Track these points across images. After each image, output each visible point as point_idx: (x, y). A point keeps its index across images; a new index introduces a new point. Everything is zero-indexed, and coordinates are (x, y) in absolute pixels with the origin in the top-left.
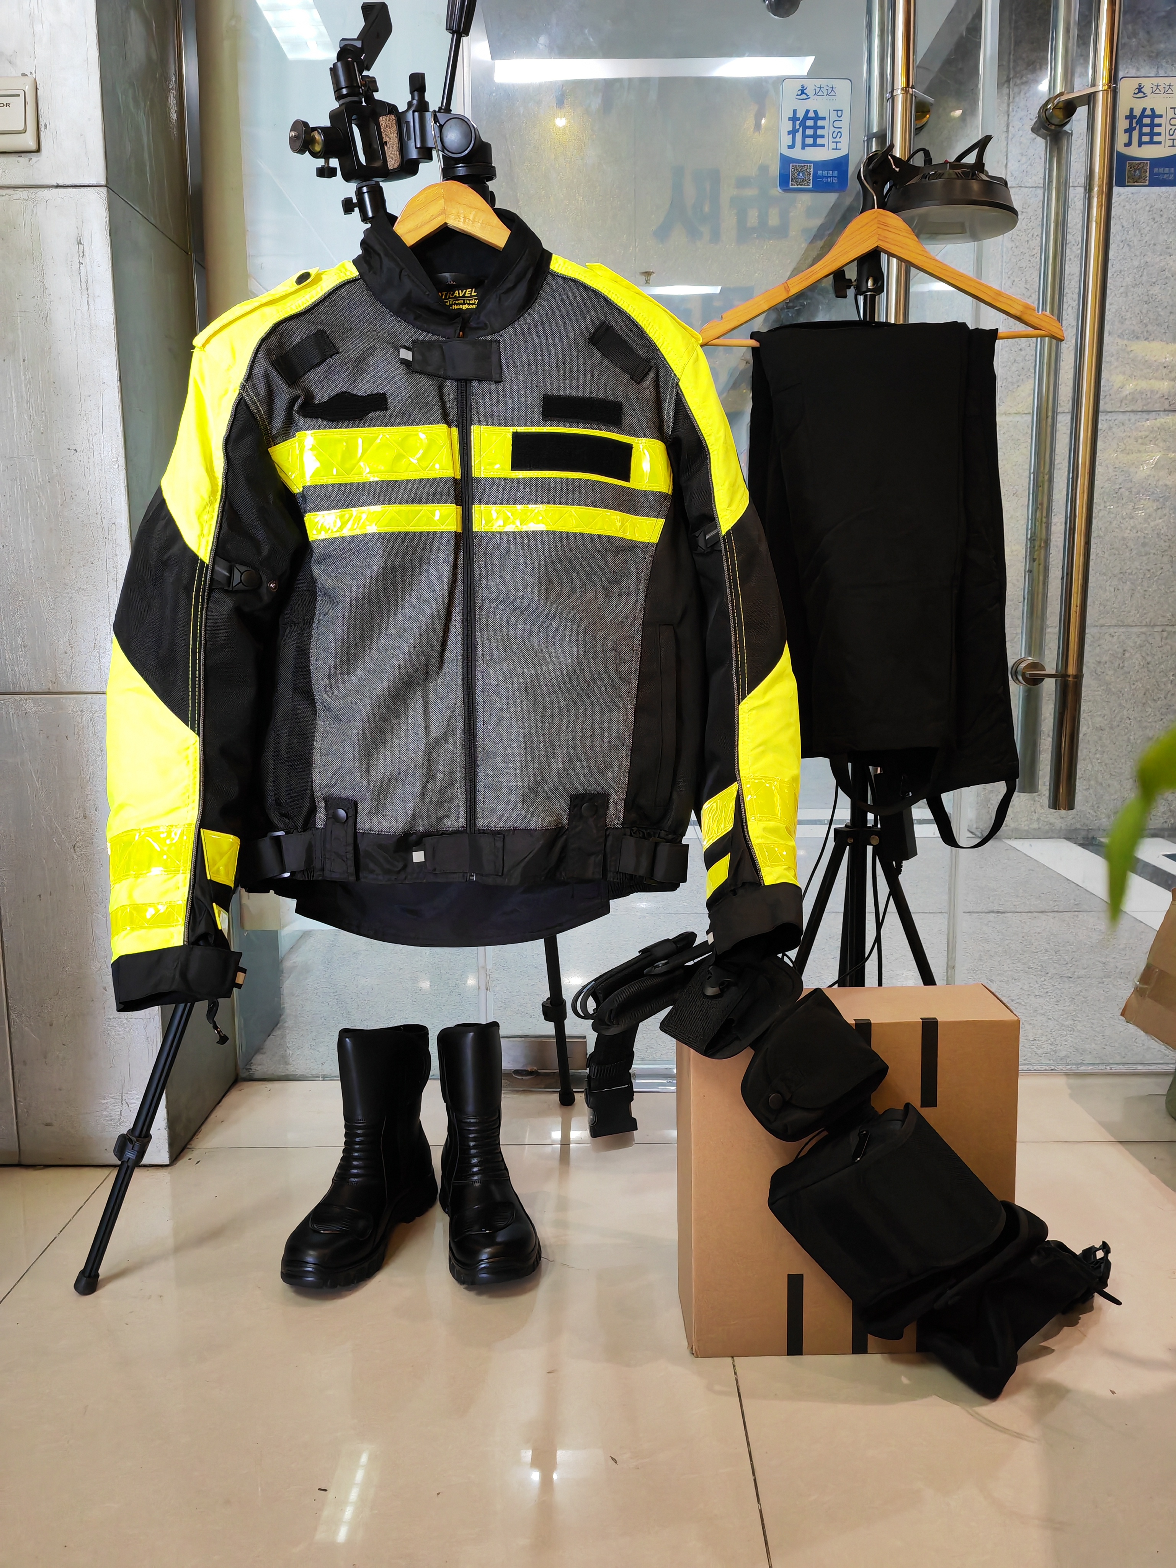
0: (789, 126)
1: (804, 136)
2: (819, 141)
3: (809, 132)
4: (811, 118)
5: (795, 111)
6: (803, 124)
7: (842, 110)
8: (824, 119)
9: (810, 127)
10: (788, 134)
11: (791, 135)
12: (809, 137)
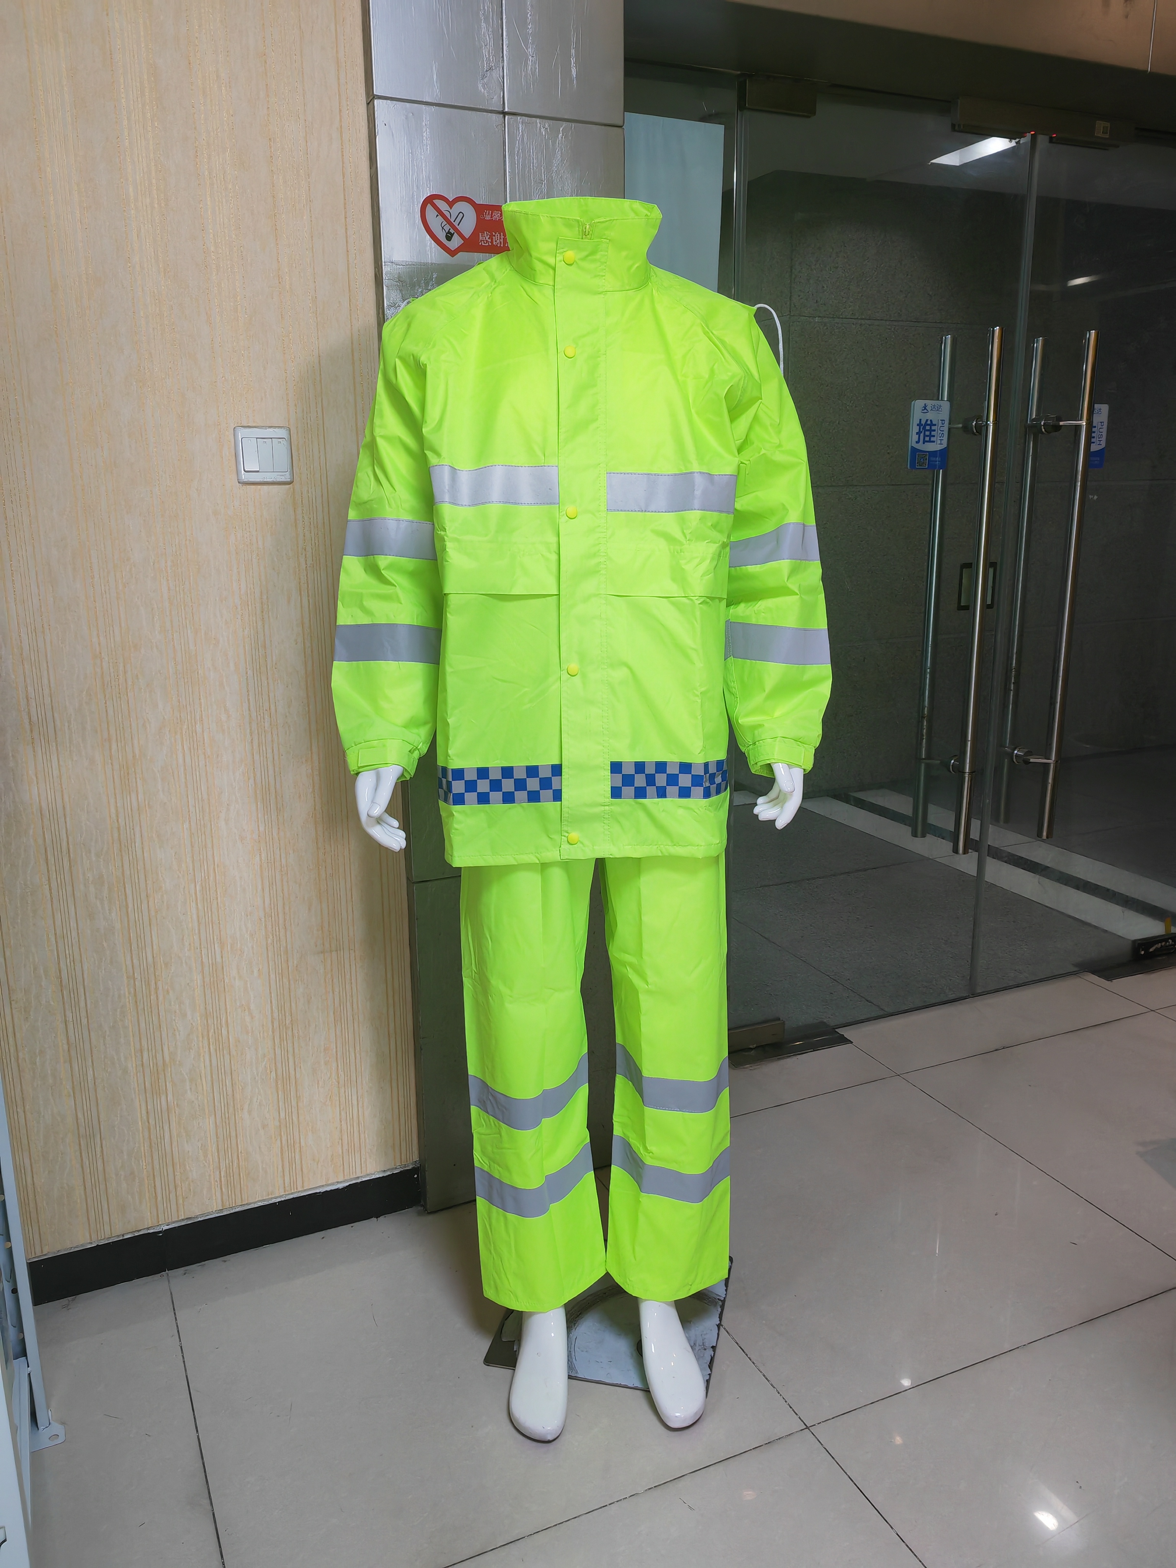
1: (925, 436)
2: (932, 439)
3: (927, 433)
4: (928, 425)
5: (920, 420)
6: (924, 428)
7: (944, 420)
8: (935, 425)
9: (928, 430)
10: (917, 434)
11: (918, 436)
12: (927, 436)
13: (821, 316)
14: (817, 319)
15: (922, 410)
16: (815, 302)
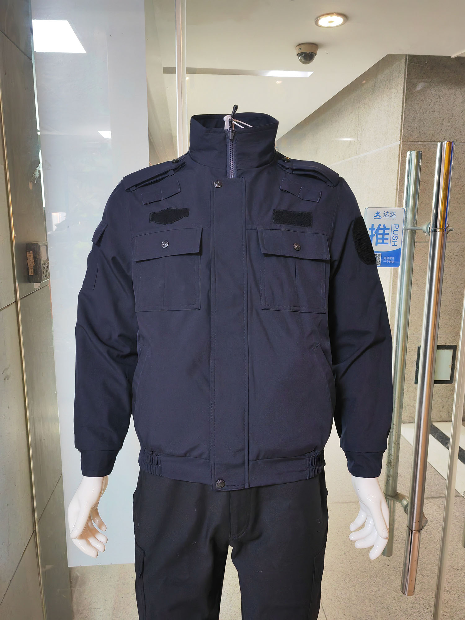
1: (377, 239)
2: (385, 241)
4: (381, 229)
5: (373, 225)
6: (377, 232)
7: (398, 225)
8: (388, 229)
9: (381, 234)
12: (380, 239)
13: (422, 141)
14: (419, 143)
15: (375, 216)
16: (418, 132)
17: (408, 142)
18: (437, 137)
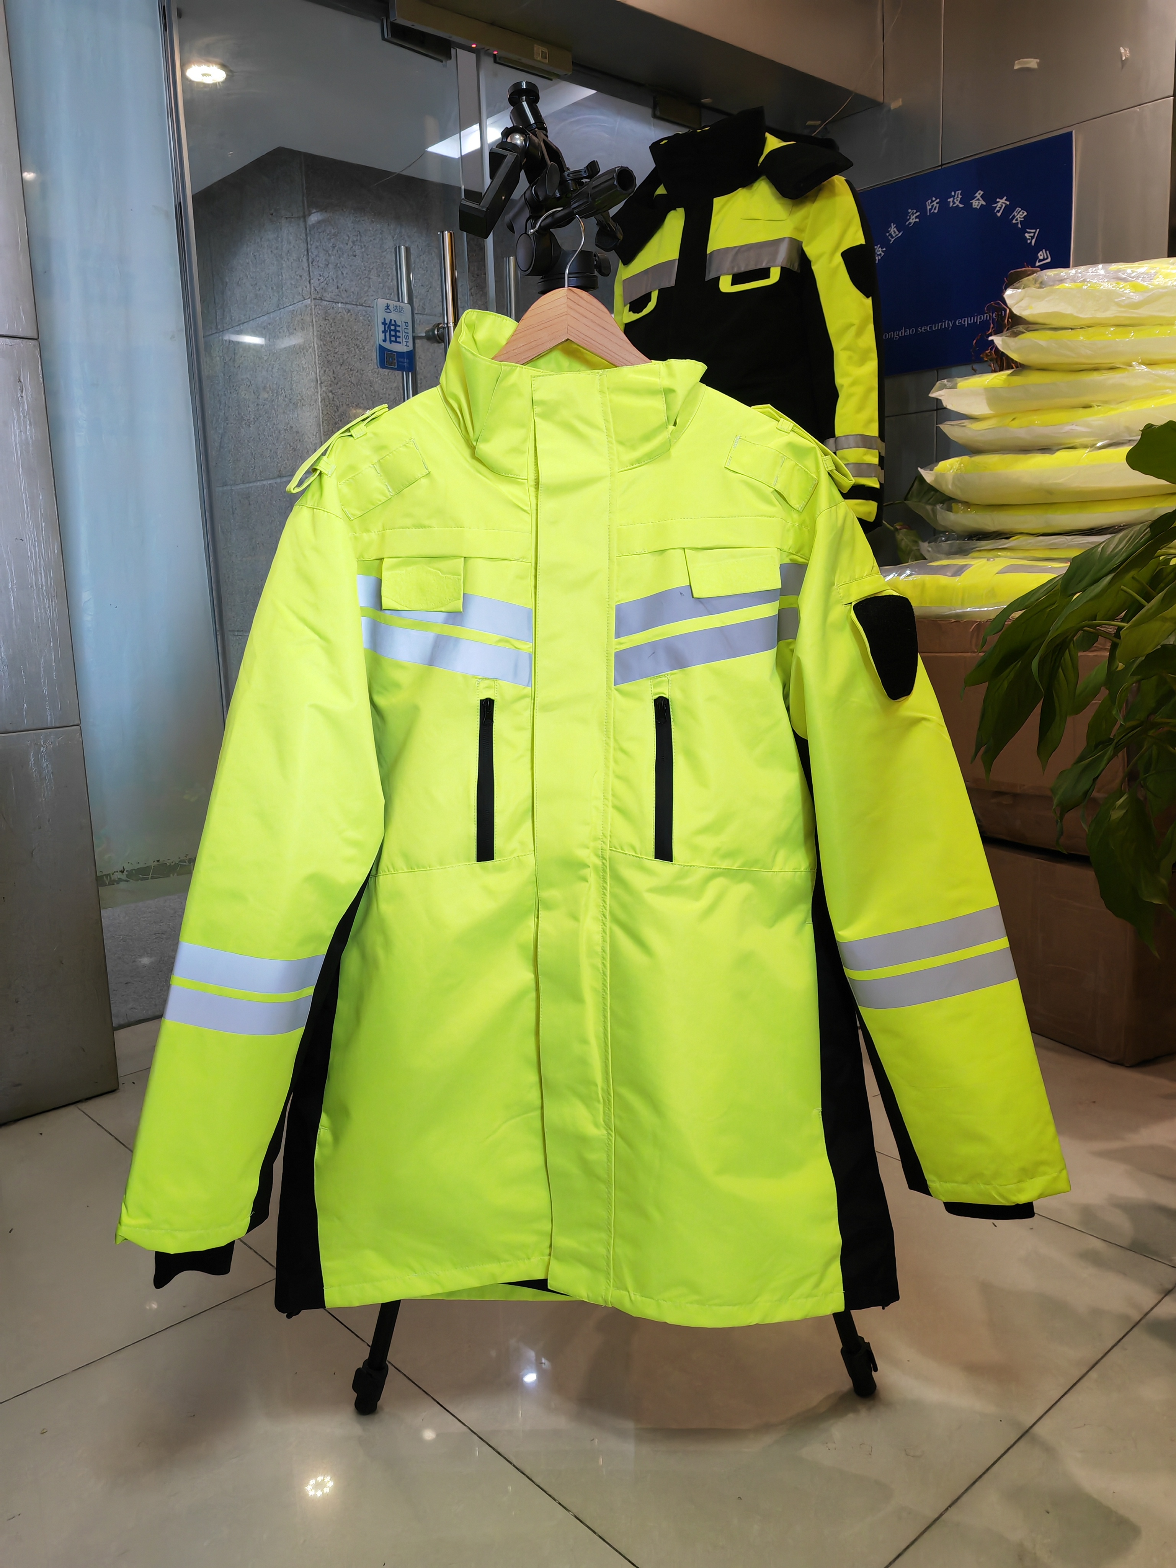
0: (382, 328)
1: (391, 336)
2: (398, 340)
3: (393, 333)
5: (385, 319)
6: (389, 327)
7: (407, 323)
8: (399, 326)
9: (393, 330)
10: (382, 333)
13: (344, 301)
15: (385, 309)
16: (336, 287)
17: (323, 301)
18: (365, 299)
